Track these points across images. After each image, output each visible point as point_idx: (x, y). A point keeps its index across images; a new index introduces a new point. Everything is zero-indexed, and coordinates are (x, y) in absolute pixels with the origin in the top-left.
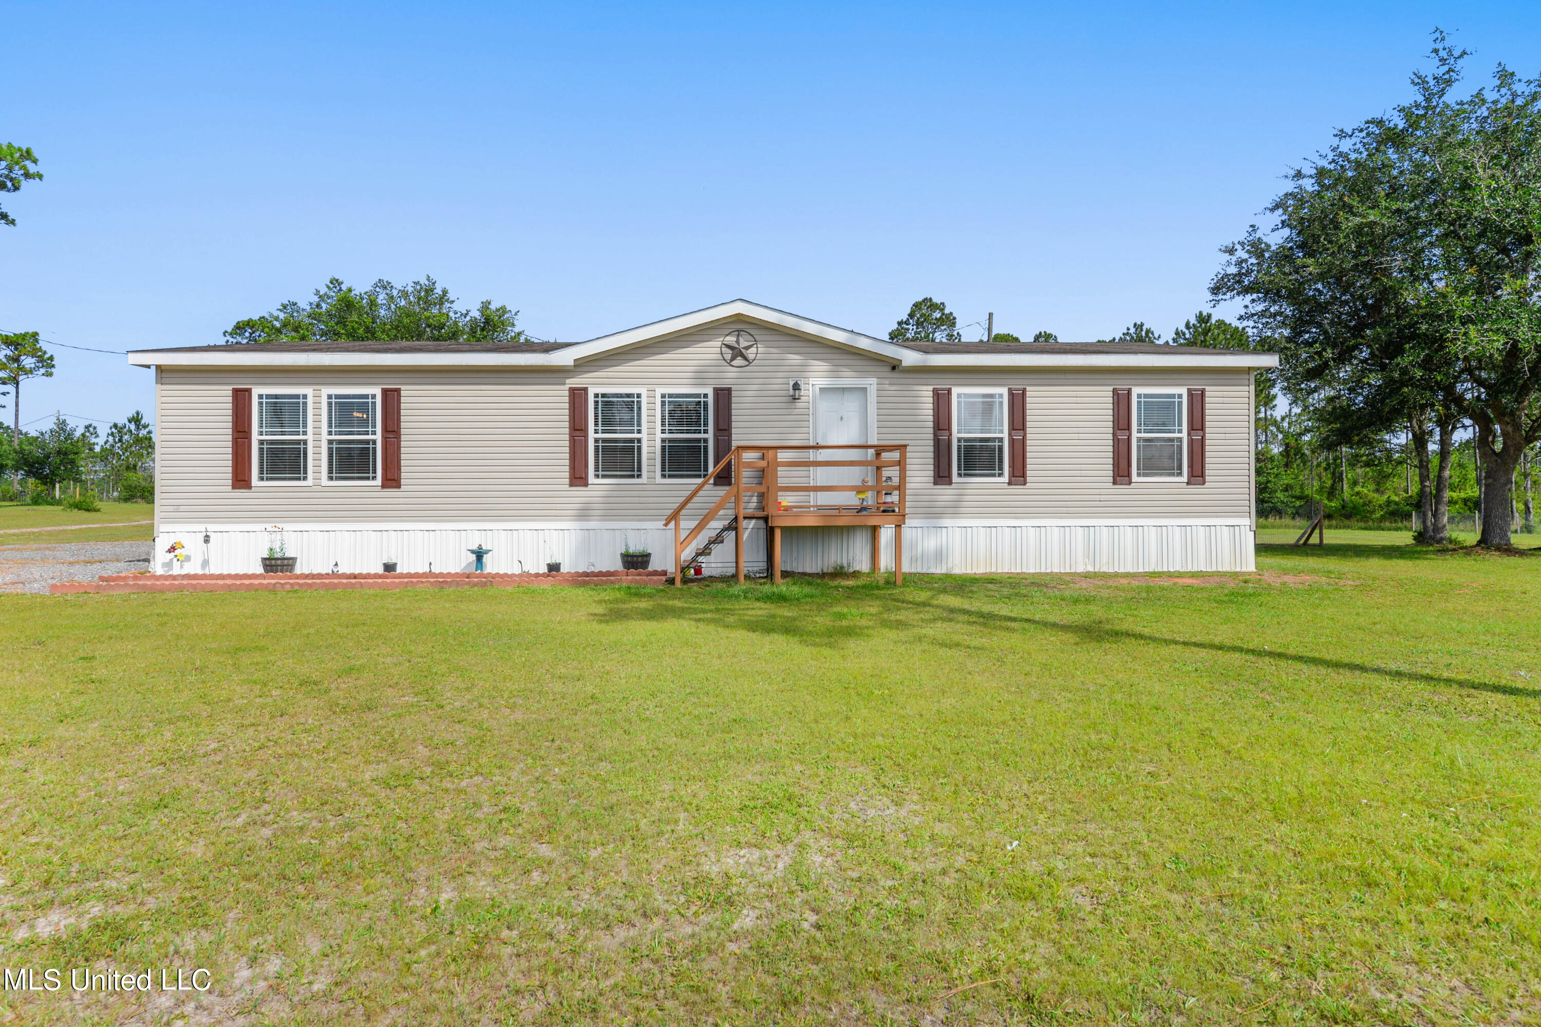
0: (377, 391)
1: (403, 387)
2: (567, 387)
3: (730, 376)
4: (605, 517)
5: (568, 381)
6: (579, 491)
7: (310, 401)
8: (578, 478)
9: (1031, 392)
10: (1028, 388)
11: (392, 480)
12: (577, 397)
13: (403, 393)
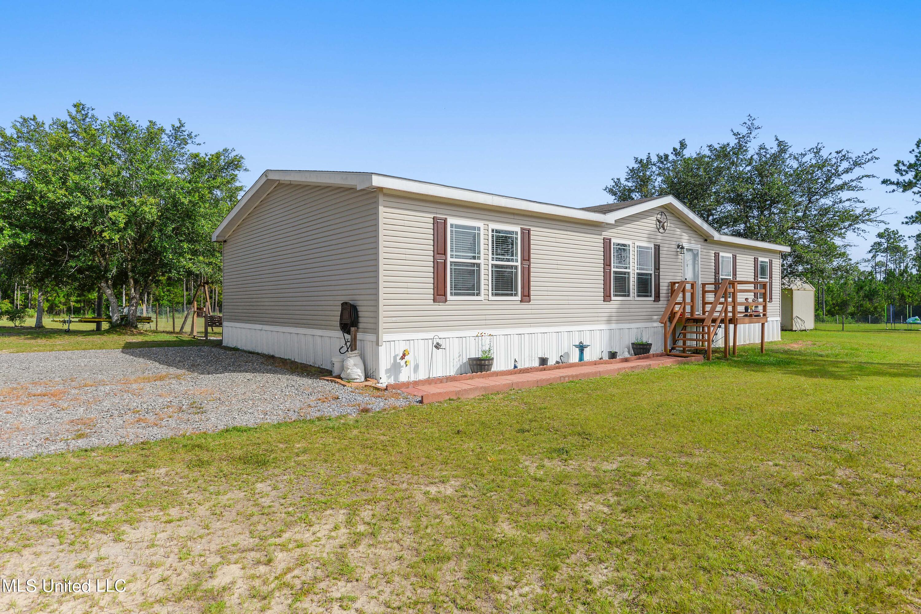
0: (517, 229)
1: (532, 228)
2: (602, 237)
3: (659, 238)
4: (618, 321)
5: (604, 233)
6: (607, 305)
7: (482, 232)
8: (607, 297)
9: (739, 257)
10: (737, 255)
11: (526, 297)
12: (607, 243)
13: (532, 233)
